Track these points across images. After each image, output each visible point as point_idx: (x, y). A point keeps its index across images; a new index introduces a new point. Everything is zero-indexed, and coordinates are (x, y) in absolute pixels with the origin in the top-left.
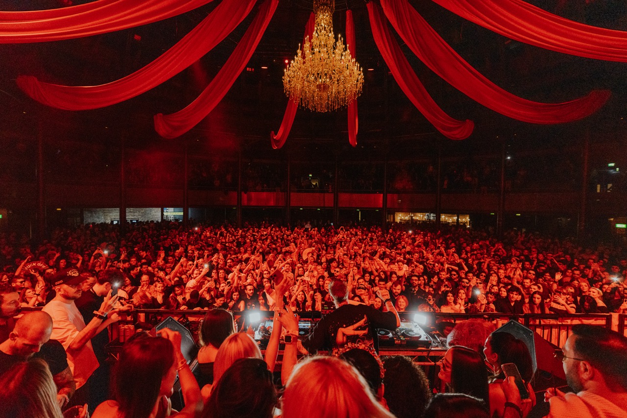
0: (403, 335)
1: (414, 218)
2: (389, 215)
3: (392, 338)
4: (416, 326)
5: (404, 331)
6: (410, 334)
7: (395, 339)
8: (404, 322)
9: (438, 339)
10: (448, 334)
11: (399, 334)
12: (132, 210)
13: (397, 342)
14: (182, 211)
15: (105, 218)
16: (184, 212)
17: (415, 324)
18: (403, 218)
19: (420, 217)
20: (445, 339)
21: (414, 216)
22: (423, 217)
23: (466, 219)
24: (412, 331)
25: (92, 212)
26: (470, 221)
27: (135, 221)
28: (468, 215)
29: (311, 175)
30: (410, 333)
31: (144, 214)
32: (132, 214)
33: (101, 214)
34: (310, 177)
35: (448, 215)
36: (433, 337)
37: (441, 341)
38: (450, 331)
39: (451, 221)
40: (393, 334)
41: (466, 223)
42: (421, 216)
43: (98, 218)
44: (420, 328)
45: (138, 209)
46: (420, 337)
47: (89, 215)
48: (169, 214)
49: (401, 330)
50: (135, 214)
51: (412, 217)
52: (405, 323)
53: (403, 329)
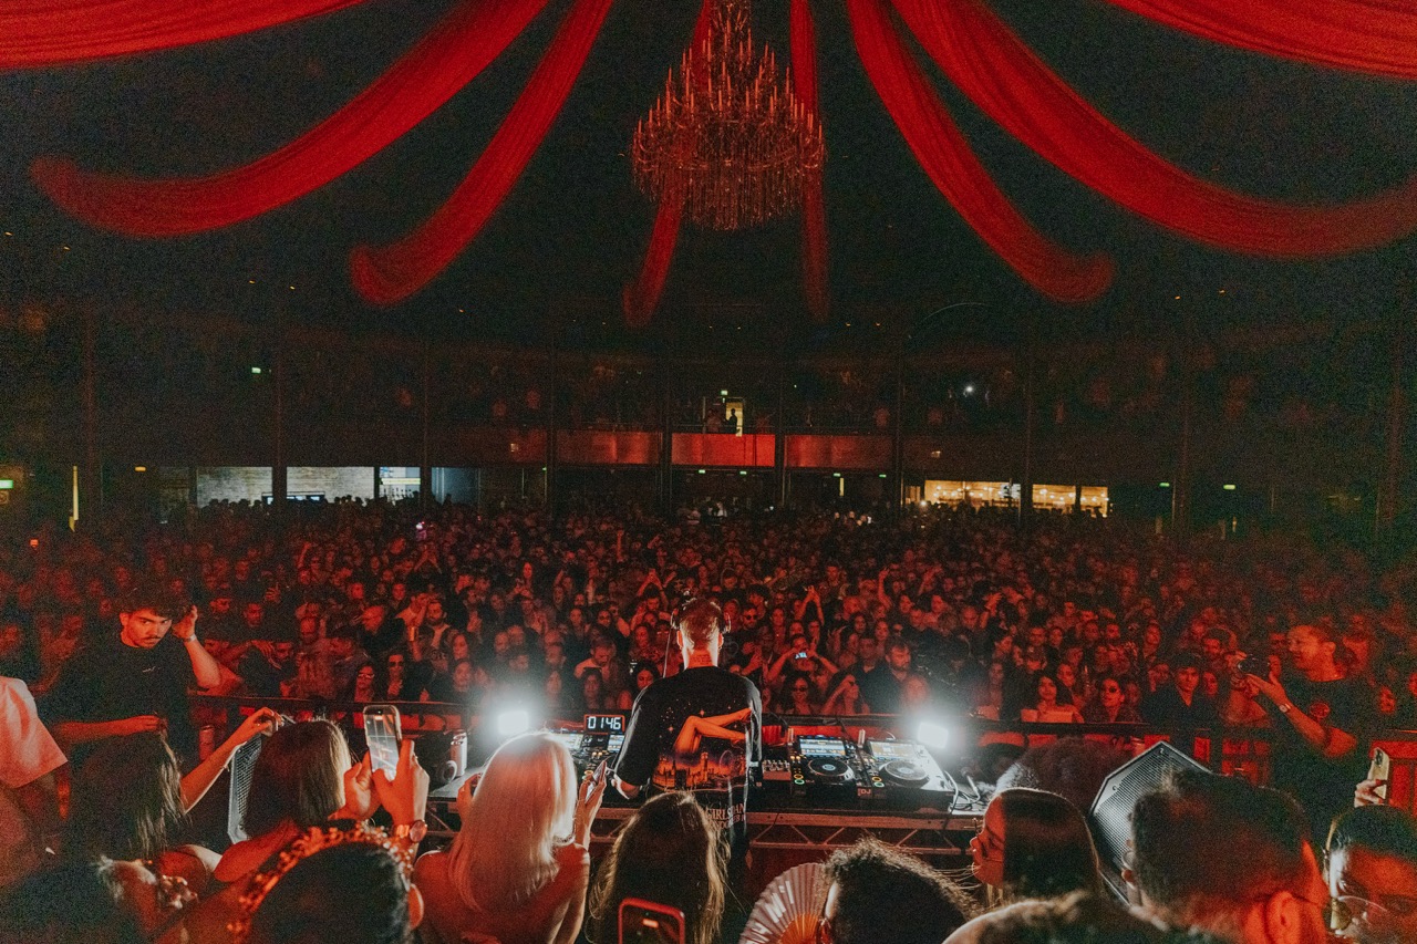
0: (883, 775)
1: (971, 494)
2: (913, 488)
3: (854, 781)
4: (922, 752)
5: (886, 765)
6: (899, 774)
7: (860, 784)
8: (891, 742)
9: (975, 789)
10: (1001, 774)
11: (872, 772)
12: (310, 473)
13: (861, 792)
14: (418, 475)
15: (249, 490)
16: (422, 477)
17: (919, 748)
18: (945, 493)
19: (988, 492)
20: (992, 787)
21: (973, 489)
22: (994, 492)
23: (1098, 498)
24: (910, 766)
25: (219, 476)
26: (1109, 503)
27: (317, 498)
28: (1105, 489)
29: (725, 393)
30: (900, 770)
31: (338, 482)
32: (310, 481)
33: (240, 481)
34: (724, 396)
35: (1055, 487)
36: (963, 781)
37: (980, 792)
38: (1005, 768)
39: (1063, 503)
40: (856, 772)
41: (1100, 507)
42: (991, 489)
43: (234, 489)
44: (929, 757)
45: (323, 470)
46: (925, 781)
47: (215, 482)
48: (394, 482)
49: (878, 762)
50: (318, 481)
51: (967, 492)
52: (893, 745)
53: (884, 761)
